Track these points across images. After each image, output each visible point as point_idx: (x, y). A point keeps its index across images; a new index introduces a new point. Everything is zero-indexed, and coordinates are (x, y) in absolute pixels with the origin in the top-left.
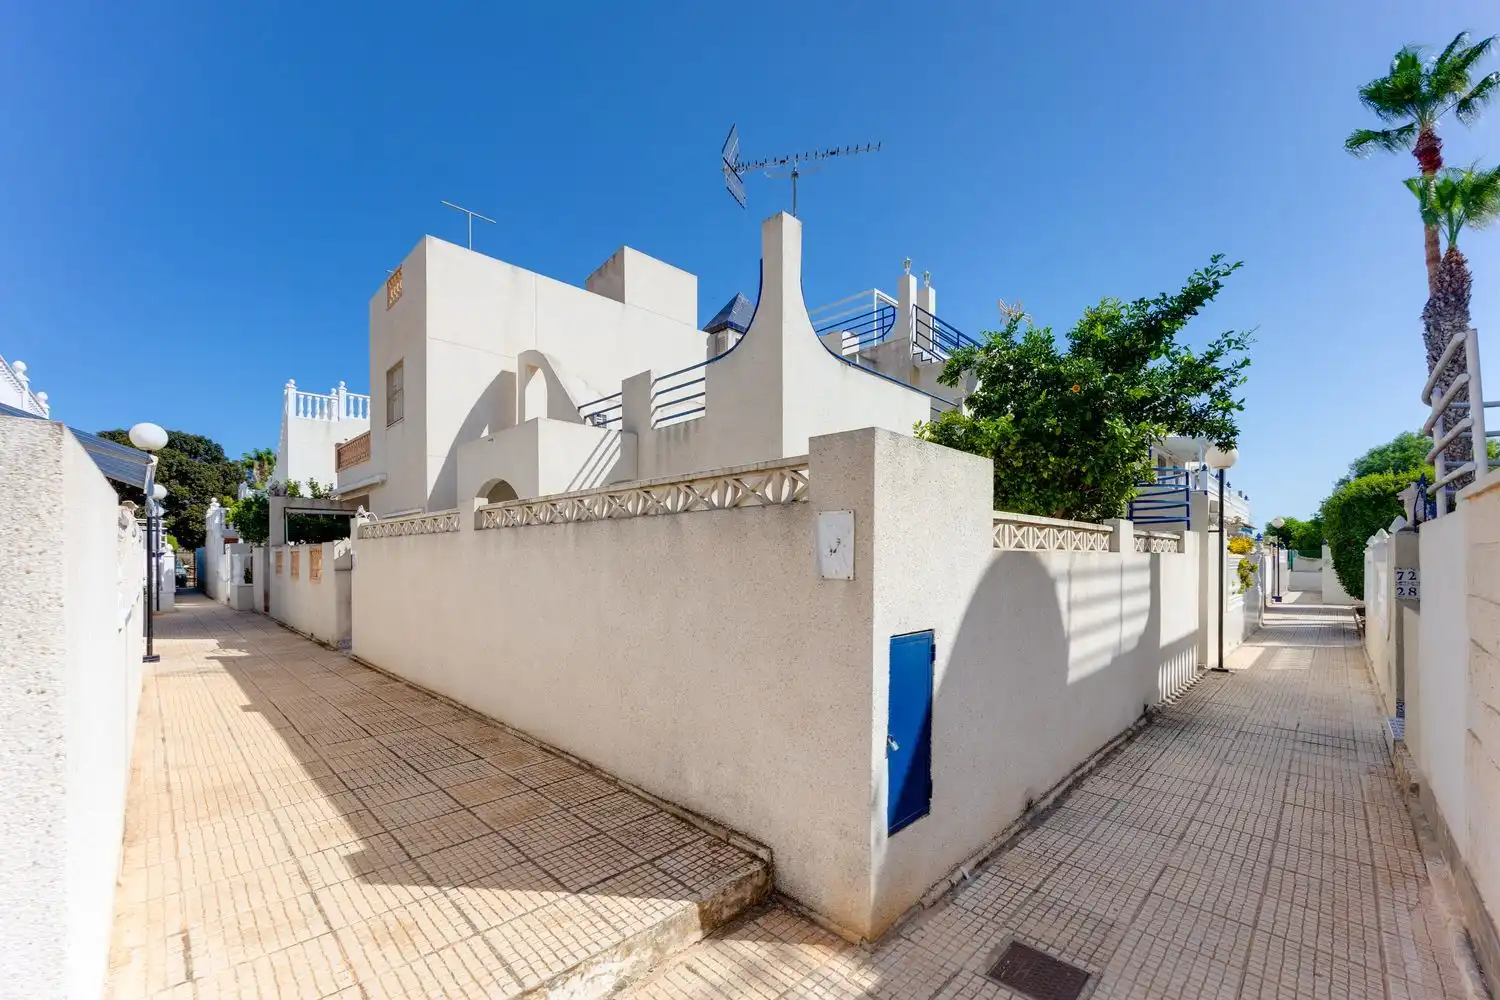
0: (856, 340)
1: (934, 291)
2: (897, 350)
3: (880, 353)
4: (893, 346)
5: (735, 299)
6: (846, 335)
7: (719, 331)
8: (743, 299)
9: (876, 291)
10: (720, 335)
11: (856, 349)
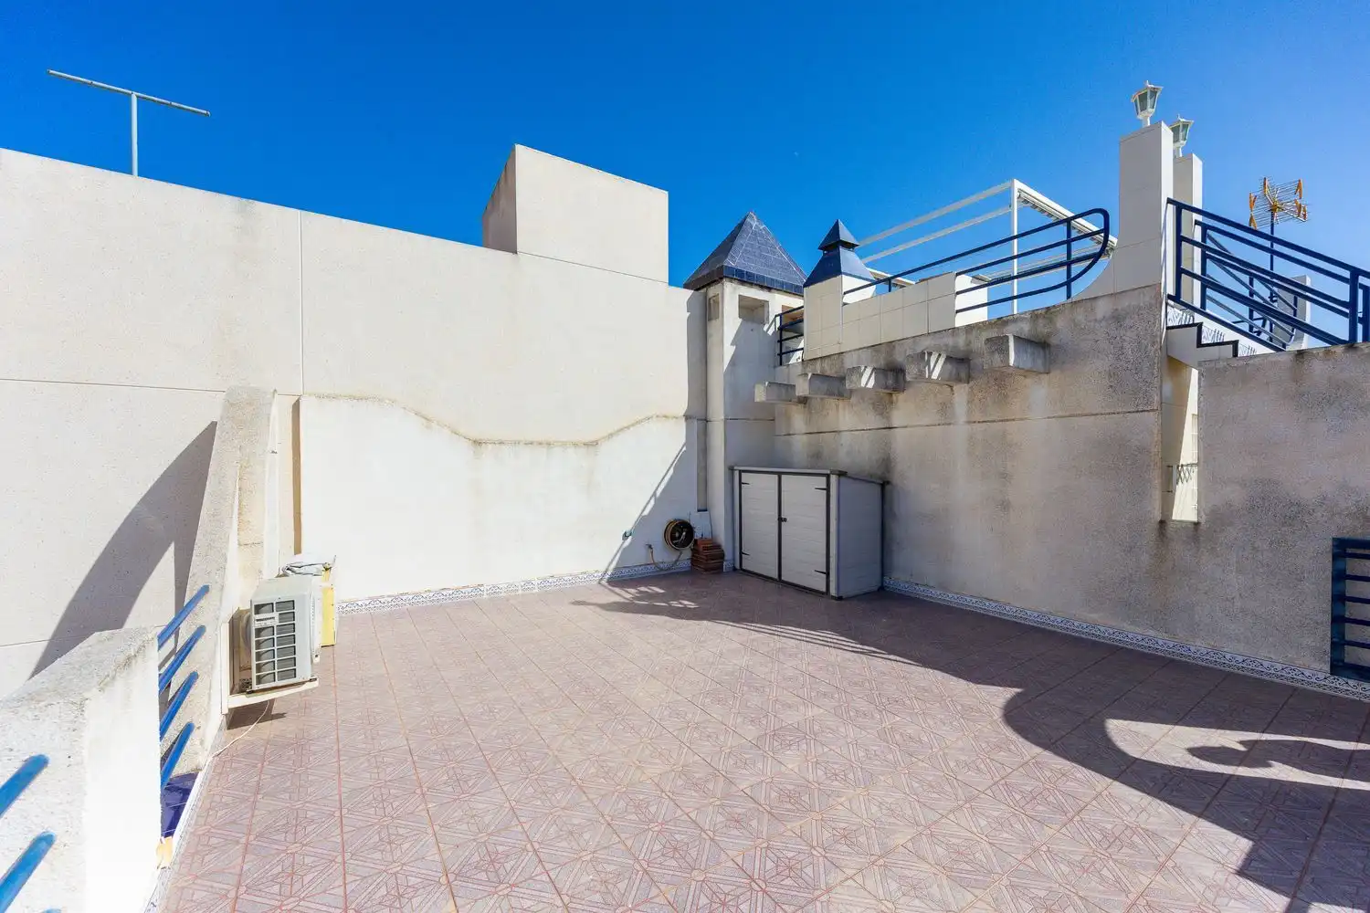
0: (982, 296)
1: (1201, 163)
2: (1117, 318)
3: (1060, 323)
4: (1103, 308)
5: (740, 226)
6: (964, 282)
7: (709, 285)
8: (755, 223)
9: (1018, 185)
10: (712, 291)
11: (981, 315)
